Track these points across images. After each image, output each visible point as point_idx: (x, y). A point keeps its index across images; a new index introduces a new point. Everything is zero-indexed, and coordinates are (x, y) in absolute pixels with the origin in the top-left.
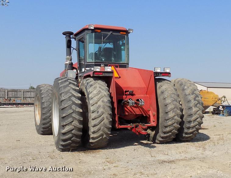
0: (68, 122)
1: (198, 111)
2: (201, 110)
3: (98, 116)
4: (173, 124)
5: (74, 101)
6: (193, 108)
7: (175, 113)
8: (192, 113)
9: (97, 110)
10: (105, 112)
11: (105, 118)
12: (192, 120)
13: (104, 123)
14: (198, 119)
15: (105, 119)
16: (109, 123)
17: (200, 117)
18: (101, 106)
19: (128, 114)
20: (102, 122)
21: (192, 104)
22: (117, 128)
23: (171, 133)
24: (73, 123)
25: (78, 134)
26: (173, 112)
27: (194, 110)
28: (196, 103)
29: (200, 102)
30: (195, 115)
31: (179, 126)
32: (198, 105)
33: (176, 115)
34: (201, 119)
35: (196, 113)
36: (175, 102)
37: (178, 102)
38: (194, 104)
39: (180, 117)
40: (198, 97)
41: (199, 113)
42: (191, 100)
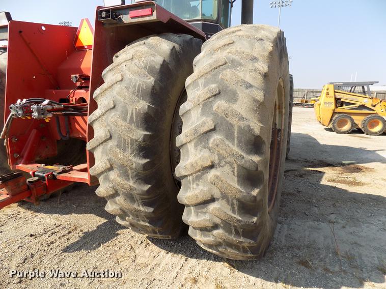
22: (11, 168)
27: (189, 161)
28: (206, 129)
29: (235, 121)
30: (198, 185)
31: (141, 208)
32: (212, 140)
33: (114, 166)
34: (232, 205)
35: (203, 174)
36: (113, 116)
37: (132, 117)
38: (195, 131)
39: (136, 175)
40: (233, 97)
41: (217, 177)
42: (189, 110)
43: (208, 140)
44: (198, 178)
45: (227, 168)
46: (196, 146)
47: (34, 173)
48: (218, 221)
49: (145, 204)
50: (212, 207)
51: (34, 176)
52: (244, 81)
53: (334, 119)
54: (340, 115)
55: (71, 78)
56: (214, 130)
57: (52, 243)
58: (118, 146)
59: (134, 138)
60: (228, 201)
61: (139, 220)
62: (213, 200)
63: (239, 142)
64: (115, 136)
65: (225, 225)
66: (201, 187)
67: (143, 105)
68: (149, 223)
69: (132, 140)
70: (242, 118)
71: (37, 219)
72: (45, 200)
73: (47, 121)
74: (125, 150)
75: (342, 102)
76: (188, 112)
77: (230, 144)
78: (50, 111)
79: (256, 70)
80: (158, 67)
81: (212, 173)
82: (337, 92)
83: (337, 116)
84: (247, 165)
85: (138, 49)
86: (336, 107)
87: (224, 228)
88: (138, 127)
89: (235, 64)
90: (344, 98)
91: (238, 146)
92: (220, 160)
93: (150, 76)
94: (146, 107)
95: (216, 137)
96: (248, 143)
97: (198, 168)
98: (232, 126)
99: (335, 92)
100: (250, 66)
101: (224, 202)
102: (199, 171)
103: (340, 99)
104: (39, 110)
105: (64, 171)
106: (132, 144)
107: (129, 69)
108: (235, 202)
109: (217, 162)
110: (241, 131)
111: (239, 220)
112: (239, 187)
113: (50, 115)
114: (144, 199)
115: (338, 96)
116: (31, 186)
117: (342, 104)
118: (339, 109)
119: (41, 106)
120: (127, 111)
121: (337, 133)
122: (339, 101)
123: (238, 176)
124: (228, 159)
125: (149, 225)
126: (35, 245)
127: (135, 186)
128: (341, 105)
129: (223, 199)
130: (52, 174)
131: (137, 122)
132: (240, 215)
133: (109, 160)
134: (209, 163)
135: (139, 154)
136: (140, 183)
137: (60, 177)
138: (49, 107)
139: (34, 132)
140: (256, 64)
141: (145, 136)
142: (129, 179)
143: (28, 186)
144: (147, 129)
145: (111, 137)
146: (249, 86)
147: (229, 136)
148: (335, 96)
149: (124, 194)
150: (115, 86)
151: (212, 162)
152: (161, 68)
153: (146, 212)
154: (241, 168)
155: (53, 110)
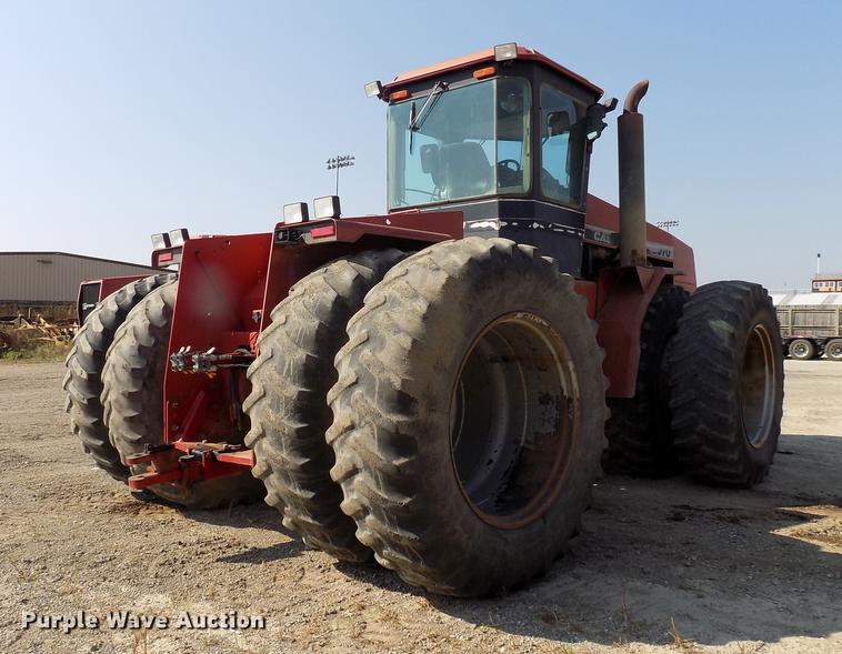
1: (353, 427)
2: (371, 424)
4: (267, 473)
14: (359, 479)
17: (367, 467)
30: (342, 452)
31: (298, 492)
32: (354, 396)
33: (267, 431)
34: (376, 477)
36: (269, 369)
37: (289, 370)
39: (291, 444)
40: (380, 345)
43: (350, 396)
44: (343, 443)
45: (367, 430)
46: (341, 403)
47: (190, 450)
48: (366, 502)
49: (303, 487)
50: (357, 481)
51: (191, 453)
52: (395, 325)
55: (252, 314)
56: (356, 383)
57: (203, 553)
58: (271, 406)
59: (287, 394)
60: (370, 472)
61: (298, 514)
62: (356, 471)
63: (380, 397)
64: (269, 393)
65: (375, 509)
66: (345, 455)
67: (301, 355)
68: (313, 518)
69: (286, 398)
70: (383, 370)
71: (193, 530)
72: (211, 510)
73: (210, 376)
74: (278, 411)
76: (341, 361)
77: (369, 401)
78: (213, 363)
79: (413, 311)
80: (329, 305)
84: (385, 425)
85: (315, 280)
87: (375, 514)
88: (294, 382)
91: (378, 402)
92: (360, 420)
93: (314, 319)
94: (304, 357)
95: (358, 392)
96: (389, 400)
97: (341, 429)
98: (373, 379)
100: (408, 306)
101: (367, 474)
102: (342, 434)
104: (201, 361)
105: (228, 450)
106: (287, 404)
107: (295, 309)
108: (378, 473)
109: (356, 422)
110: (382, 385)
111: (385, 500)
112: (379, 454)
113: (214, 369)
114: (303, 479)
116: (183, 464)
119: (204, 355)
120: (284, 362)
123: (379, 440)
124: (367, 419)
125: (310, 521)
126: (181, 553)
127: (288, 459)
129: (366, 470)
130: (211, 452)
131: (294, 376)
132: (387, 492)
133: (262, 424)
134: (348, 424)
135: (293, 417)
136: (295, 456)
137: (220, 457)
138: (214, 357)
139: (201, 394)
140: (415, 304)
141: (300, 393)
142: (282, 450)
143: (180, 465)
144: (305, 386)
145: (264, 395)
147: (370, 390)
149: (278, 470)
150: (278, 330)
151: (352, 422)
152: (333, 307)
153: (304, 499)
154: (381, 429)
155: (218, 362)
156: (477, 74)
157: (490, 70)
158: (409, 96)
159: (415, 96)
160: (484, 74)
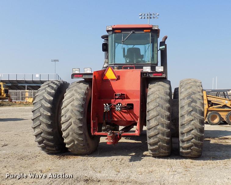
0: (36, 124)
1: (192, 120)
2: (197, 119)
3: (65, 120)
4: (157, 134)
5: (44, 104)
6: (186, 116)
7: (158, 122)
8: (184, 123)
9: (65, 114)
10: (72, 116)
11: (73, 123)
12: (184, 132)
13: (71, 128)
14: (193, 131)
15: (73, 125)
16: (78, 129)
17: (196, 128)
18: (69, 111)
19: (117, 120)
20: (70, 128)
21: (185, 111)
22: (92, 134)
23: (157, 146)
24: (41, 126)
25: (48, 138)
26: (156, 120)
27: (185, 120)
28: (190, 110)
29: (198, 108)
30: (188, 126)
31: (166, 138)
32: (192, 113)
33: (160, 124)
34: (198, 130)
35: (190, 122)
38: (187, 111)
39: (166, 126)
40: (196, 102)
41: (194, 123)
42: (184, 106)
43: (191, 113)
44: (188, 124)
45: (196, 120)
46: (187, 115)
48: (193, 136)
50: (192, 132)
52: (198, 98)
53: (208, 115)
54: (212, 112)
56: (192, 110)
62: (193, 130)
64: (160, 114)
65: (195, 137)
66: (189, 126)
67: (168, 105)
69: (166, 115)
74: (163, 118)
75: (212, 103)
77: (197, 114)
79: (200, 95)
81: (192, 122)
82: (208, 97)
83: (209, 113)
86: (209, 107)
89: (194, 93)
90: (214, 100)
91: (199, 114)
92: (194, 118)
95: (193, 113)
98: (197, 109)
99: (207, 96)
100: (198, 94)
101: (196, 130)
103: (211, 101)
106: (166, 117)
108: (199, 129)
109: (194, 119)
110: (199, 110)
111: (199, 135)
112: (200, 125)
115: (209, 99)
117: (212, 104)
118: (211, 108)
120: (163, 107)
121: (211, 125)
122: (210, 102)
123: (199, 122)
124: (197, 118)
125: (166, 145)
128: (212, 106)
129: (195, 129)
131: (166, 110)
132: (200, 133)
136: (167, 129)
140: (200, 94)
142: (164, 128)
145: (158, 115)
146: (199, 99)
147: (196, 112)
148: (207, 99)
149: (161, 133)
150: (157, 99)
153: (168, 139)
154: (200, 120)
156: (145, 31)
157: (149, 31)
158: (121, 32)
159: (123, 32)
160: (147, 31)
